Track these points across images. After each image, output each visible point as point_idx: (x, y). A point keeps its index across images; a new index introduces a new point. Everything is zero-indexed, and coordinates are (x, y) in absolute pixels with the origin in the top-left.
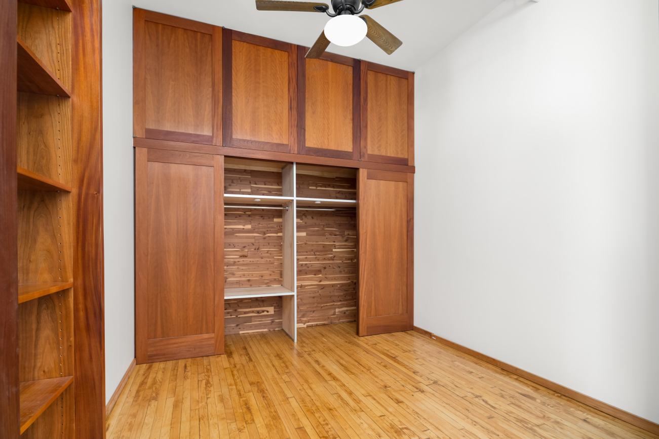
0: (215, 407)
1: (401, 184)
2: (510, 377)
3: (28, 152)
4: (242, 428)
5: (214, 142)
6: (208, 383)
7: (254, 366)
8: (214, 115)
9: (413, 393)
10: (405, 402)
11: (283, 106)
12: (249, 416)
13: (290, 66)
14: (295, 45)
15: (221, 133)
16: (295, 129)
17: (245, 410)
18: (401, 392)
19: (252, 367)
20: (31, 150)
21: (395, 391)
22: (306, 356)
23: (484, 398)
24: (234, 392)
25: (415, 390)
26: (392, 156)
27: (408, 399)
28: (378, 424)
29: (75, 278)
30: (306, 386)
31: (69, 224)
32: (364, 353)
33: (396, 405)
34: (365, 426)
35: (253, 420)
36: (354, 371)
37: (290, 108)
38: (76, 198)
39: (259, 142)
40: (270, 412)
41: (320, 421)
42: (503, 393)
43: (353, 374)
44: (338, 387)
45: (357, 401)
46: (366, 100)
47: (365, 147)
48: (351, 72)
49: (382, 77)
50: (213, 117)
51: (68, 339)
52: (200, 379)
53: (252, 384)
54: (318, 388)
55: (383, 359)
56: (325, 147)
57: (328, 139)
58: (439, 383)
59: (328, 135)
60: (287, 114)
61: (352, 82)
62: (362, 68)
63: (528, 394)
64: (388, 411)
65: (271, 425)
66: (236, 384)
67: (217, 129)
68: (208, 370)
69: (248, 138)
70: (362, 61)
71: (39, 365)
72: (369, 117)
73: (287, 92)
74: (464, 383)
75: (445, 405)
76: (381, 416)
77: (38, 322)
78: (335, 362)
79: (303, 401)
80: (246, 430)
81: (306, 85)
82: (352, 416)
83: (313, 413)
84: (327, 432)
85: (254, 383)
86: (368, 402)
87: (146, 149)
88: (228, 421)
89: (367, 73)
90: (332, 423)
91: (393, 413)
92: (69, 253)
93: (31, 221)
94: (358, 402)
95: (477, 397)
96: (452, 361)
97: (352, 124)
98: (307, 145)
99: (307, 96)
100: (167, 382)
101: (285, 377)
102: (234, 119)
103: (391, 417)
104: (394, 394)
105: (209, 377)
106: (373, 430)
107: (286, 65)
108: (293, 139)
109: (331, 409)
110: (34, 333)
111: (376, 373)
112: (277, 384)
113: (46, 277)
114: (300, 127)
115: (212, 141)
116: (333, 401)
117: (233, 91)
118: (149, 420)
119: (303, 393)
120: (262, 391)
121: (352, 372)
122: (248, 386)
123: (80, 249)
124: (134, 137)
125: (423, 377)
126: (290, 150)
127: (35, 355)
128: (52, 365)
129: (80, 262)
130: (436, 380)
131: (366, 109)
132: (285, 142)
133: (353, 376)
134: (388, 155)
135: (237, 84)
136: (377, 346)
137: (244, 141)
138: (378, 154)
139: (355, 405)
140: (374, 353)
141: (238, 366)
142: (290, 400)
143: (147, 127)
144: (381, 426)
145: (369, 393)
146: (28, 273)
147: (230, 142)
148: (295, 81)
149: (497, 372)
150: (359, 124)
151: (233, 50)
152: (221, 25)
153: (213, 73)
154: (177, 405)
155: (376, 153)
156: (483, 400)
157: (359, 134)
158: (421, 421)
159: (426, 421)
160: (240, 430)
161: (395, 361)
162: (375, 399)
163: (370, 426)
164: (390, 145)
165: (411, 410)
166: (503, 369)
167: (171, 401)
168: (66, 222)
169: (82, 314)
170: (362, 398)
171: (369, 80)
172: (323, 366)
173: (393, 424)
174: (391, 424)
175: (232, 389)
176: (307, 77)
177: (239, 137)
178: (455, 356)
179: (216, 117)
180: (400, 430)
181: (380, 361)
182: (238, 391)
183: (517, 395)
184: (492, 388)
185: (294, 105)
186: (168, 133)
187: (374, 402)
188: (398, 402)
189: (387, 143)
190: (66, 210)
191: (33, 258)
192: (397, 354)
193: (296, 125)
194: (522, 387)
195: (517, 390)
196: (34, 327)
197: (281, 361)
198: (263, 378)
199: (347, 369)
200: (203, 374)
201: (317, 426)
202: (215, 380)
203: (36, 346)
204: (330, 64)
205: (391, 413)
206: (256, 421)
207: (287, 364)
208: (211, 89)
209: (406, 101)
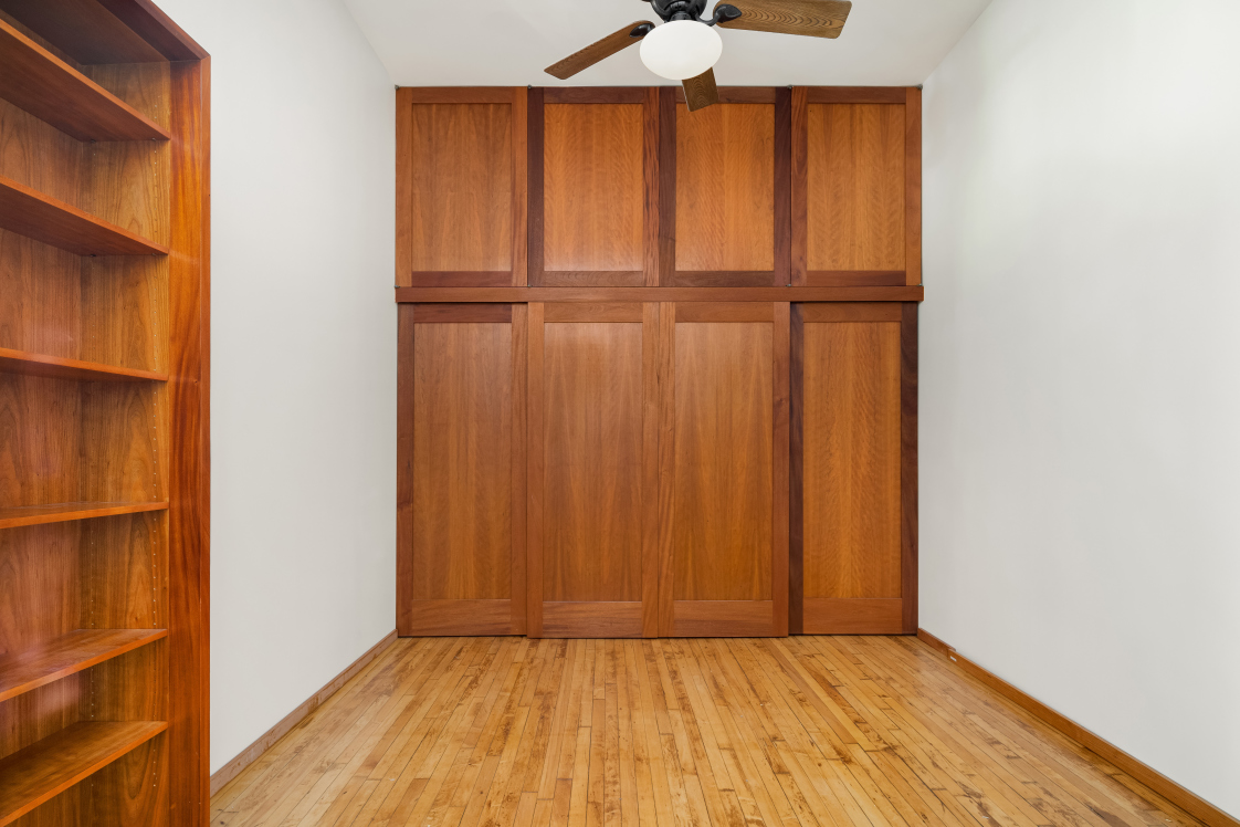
0: (462, 720)
1: (757, 328)
2: (1095, 769)
3: (123, 335)
4: (478, 760)
5: (514, 281)
6: (475, 680)
7: (562, 666)
8: (514, 237)
9: (823, 761)
10: (794, 773)
11: (633, 204)
12: (500, 743)
13: (647, 127)
14: (655, 88)
15: (524, 265)
16: (655, 241)
17: (500, 731)
18: (799, 755)
19: (557, 666)
20: (126, 329)
21: (789, 750)
22: (661, 661)
23: (983, 800)
24: (504, 702)
25: (834, 755)
26: (866, 269)
27: (802, 770)
28: (708, 801)
29: (171, 498)
30: (625, 711)
31: (165, 424)
32: (779, 669)
33: (771, 776)
34: (683, 799)
35: (501, 751)
36: (732, 700)
37: (647, 204)
38: (173, 388)
39: (589, 273)
40: (536, 744)
41: (606, 775)
42: (1047, 798)
43: (726, 704)
44: (681, 723)
45: (698, 754)
46: (803, 164)
47: (802, 259)
48: (772, 115)
49: (842, 112)
50: (513, 238)
51: (163, 578)
52: (467, 674)
53: (538, 693)
54: (644, 720)
55: (807, 685)
56: (714, 268)
57: (721, 252)
58: (900, 752)
59: (722, 245)
60: (641, 216)
61: (772, 135)
62: (794, 103)
63: (1114, 812)
64: (745, 783)
65: (522, 765)
66: (514, 691)
67: (519, 258)
68: (488, 662)
69: (571, 268)
70: (795, 87)
71: (131, 609)
72: (811, 197)
73: (641, 177)
74: (958, 760)
75: (879, 796)
76: (724, 790)
77: (131, 554)
78: (707, 677)
79: (602, 736)
80: (480, 765)
81: (678, 156)
82: (670, 779)
83: (603, 760)
84: (606, 796)
85: (542, 694)
86: (719, 761)
87: (543, 304)
88: (465, 745)
89: (806, 109)
90: (626, 784)
91: (754, 790)
92: (164, 462)
93: (125, 420)
94: (700, 755)
95: (970, 794)
96: (965, 713)
97: (772, 216)
98: (678, 269)
99: (678, 177)
100: (421, 671)
101: (599, 692)
102: (546, 239)
103: (744, 796)
104: (782, 753)
105: (482, 672)
106: (691, 810)
107: (639, 129)
108: (650, 261)
109: (639, 759)
110: (126, 567)
111: (773, 711)
112: (578, 700)
113: (140, 494)
114: (664, 237)
115: (510, 281)
116: (653, 746)
117: (546, 190)
118: (362, 722)
119: (611, 723)
120: (546, 708)
121: (725, 701)
122: (529, 696)
123: (176, 458)
124: (396, 288)
125: (871, 733)
126: (646, 280)
127: (128, 597)
128: (145, 612)
129: (177, 475)
130: (896, 743)
131: (805, 183)
132: (637, 267)
133: (722, 709)
134: (857, 268)
135: (551, 177)
136: (812, 660)
137: (563, 273)
138: (832, 269)
139: (690, 761)
140: (796, 673)
141: (536, 662)
142: (581, 730)
143: (415, 270)
144: (710, 808)
145: (731, 745)
146: (121, 489)
147: (540, 279)
148: (654, 153)
149: (1065, 752)
150: (788, 214)
151: (546, 121)
152: (525, 84)
153: (513, 167)
154: (410, 708)
155: (828, 266)
156: (980, 805)
157: (788, 235)
158: (800, 817)
159: (811, 819)
160: (471, 763)
161: (830, 694)
162: (735, 757)
163: (690, 802)
164: (861, 247)
165: (796, 790)
166: (1087, 749)
167: (408, 699)
168: (162, 421)
169: (178, 546)
170: (712, 752)
171: (810, 124)
172: (680, 683)
173: (738, 809)
174: (733, 808)
175: (502, 697)
176: (678, 142)
177: (556, 268)
178: (981, 704)
179: (517, 239)
180: (743, 822)
181: (796, 689)
182: (511, 701)
183: (1083, 810)
184: (1024, 783)
185: (654, 197)
186: (444, 275)
187: (730, 762)
188: (780, 770)
189: (852, 245)
190: (161, 407)
191: (126, 469)
192: (843, 679)
193: (656, 234)
194: (1112, 797)
195: (1090, 800)
196: (127, 558)
197: (611, 663)
198: (563, 686)
199: (719, 694)
200: (477, 667)
201: (595, 783)
202: (486, 680)
203: (128, 584)
204: (726, 108)
205: (748, 788)
206: (505, 754)
207: (618, 670)
208: (509, 194)
209: (902, 148)
